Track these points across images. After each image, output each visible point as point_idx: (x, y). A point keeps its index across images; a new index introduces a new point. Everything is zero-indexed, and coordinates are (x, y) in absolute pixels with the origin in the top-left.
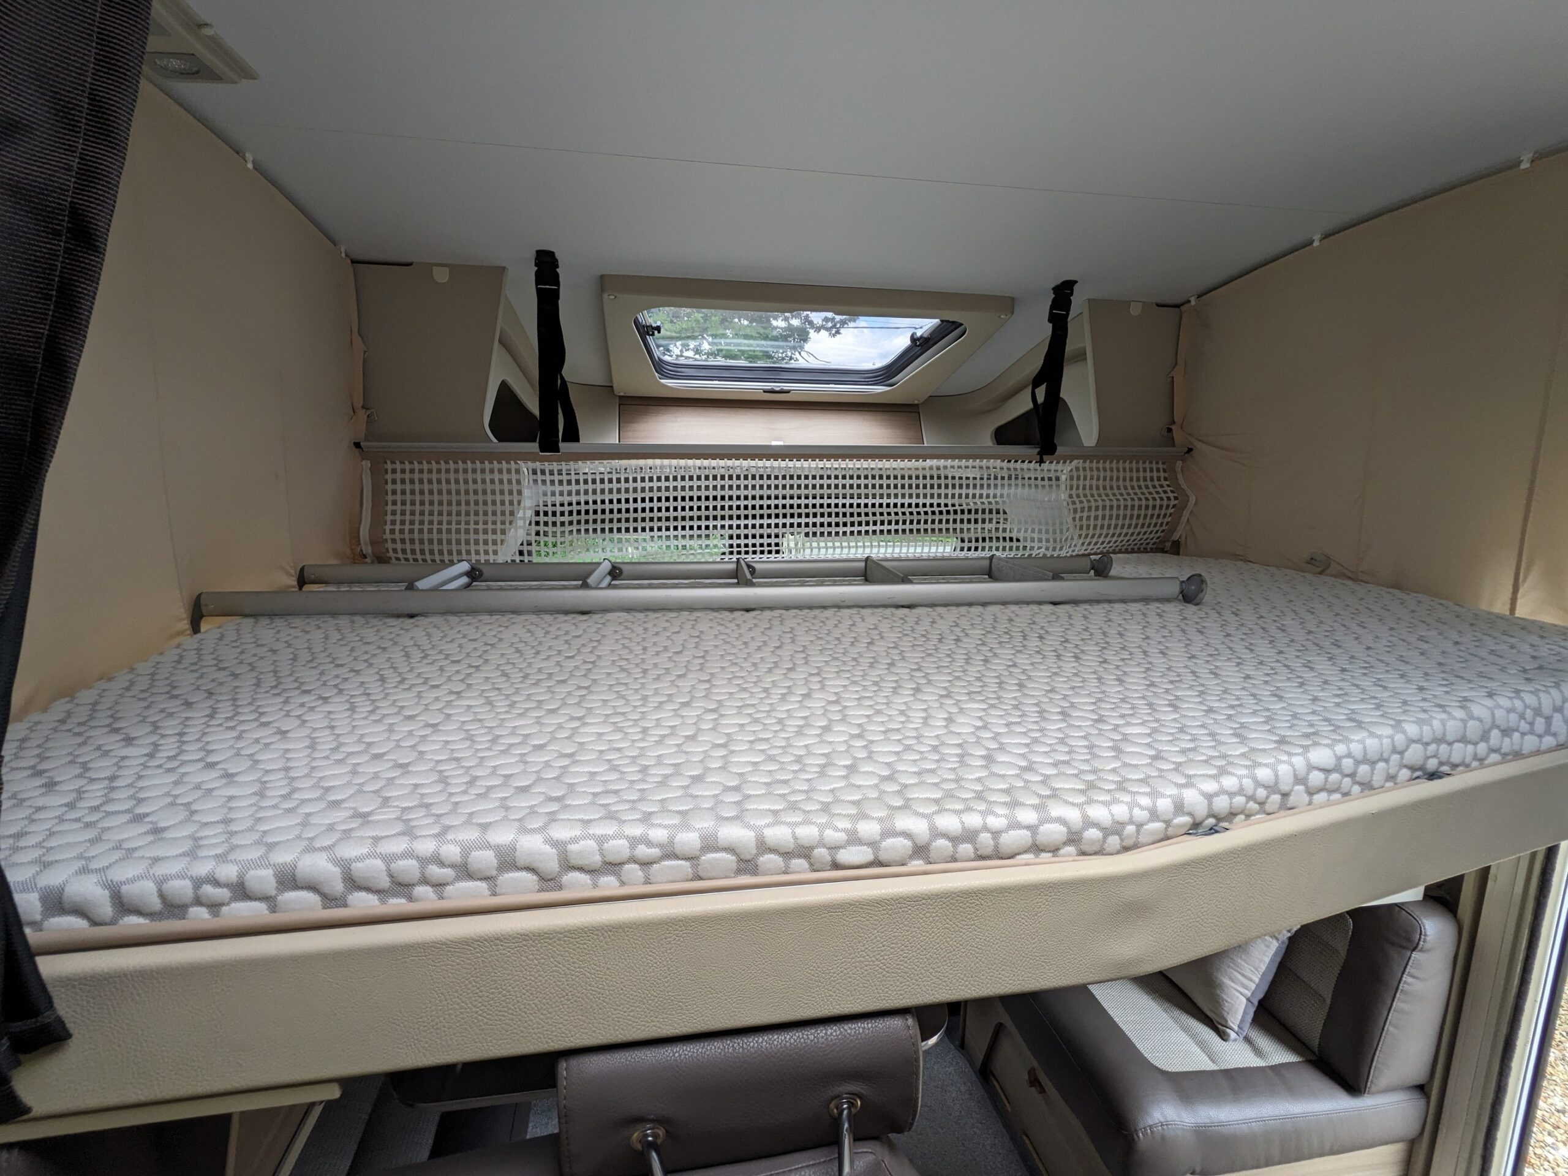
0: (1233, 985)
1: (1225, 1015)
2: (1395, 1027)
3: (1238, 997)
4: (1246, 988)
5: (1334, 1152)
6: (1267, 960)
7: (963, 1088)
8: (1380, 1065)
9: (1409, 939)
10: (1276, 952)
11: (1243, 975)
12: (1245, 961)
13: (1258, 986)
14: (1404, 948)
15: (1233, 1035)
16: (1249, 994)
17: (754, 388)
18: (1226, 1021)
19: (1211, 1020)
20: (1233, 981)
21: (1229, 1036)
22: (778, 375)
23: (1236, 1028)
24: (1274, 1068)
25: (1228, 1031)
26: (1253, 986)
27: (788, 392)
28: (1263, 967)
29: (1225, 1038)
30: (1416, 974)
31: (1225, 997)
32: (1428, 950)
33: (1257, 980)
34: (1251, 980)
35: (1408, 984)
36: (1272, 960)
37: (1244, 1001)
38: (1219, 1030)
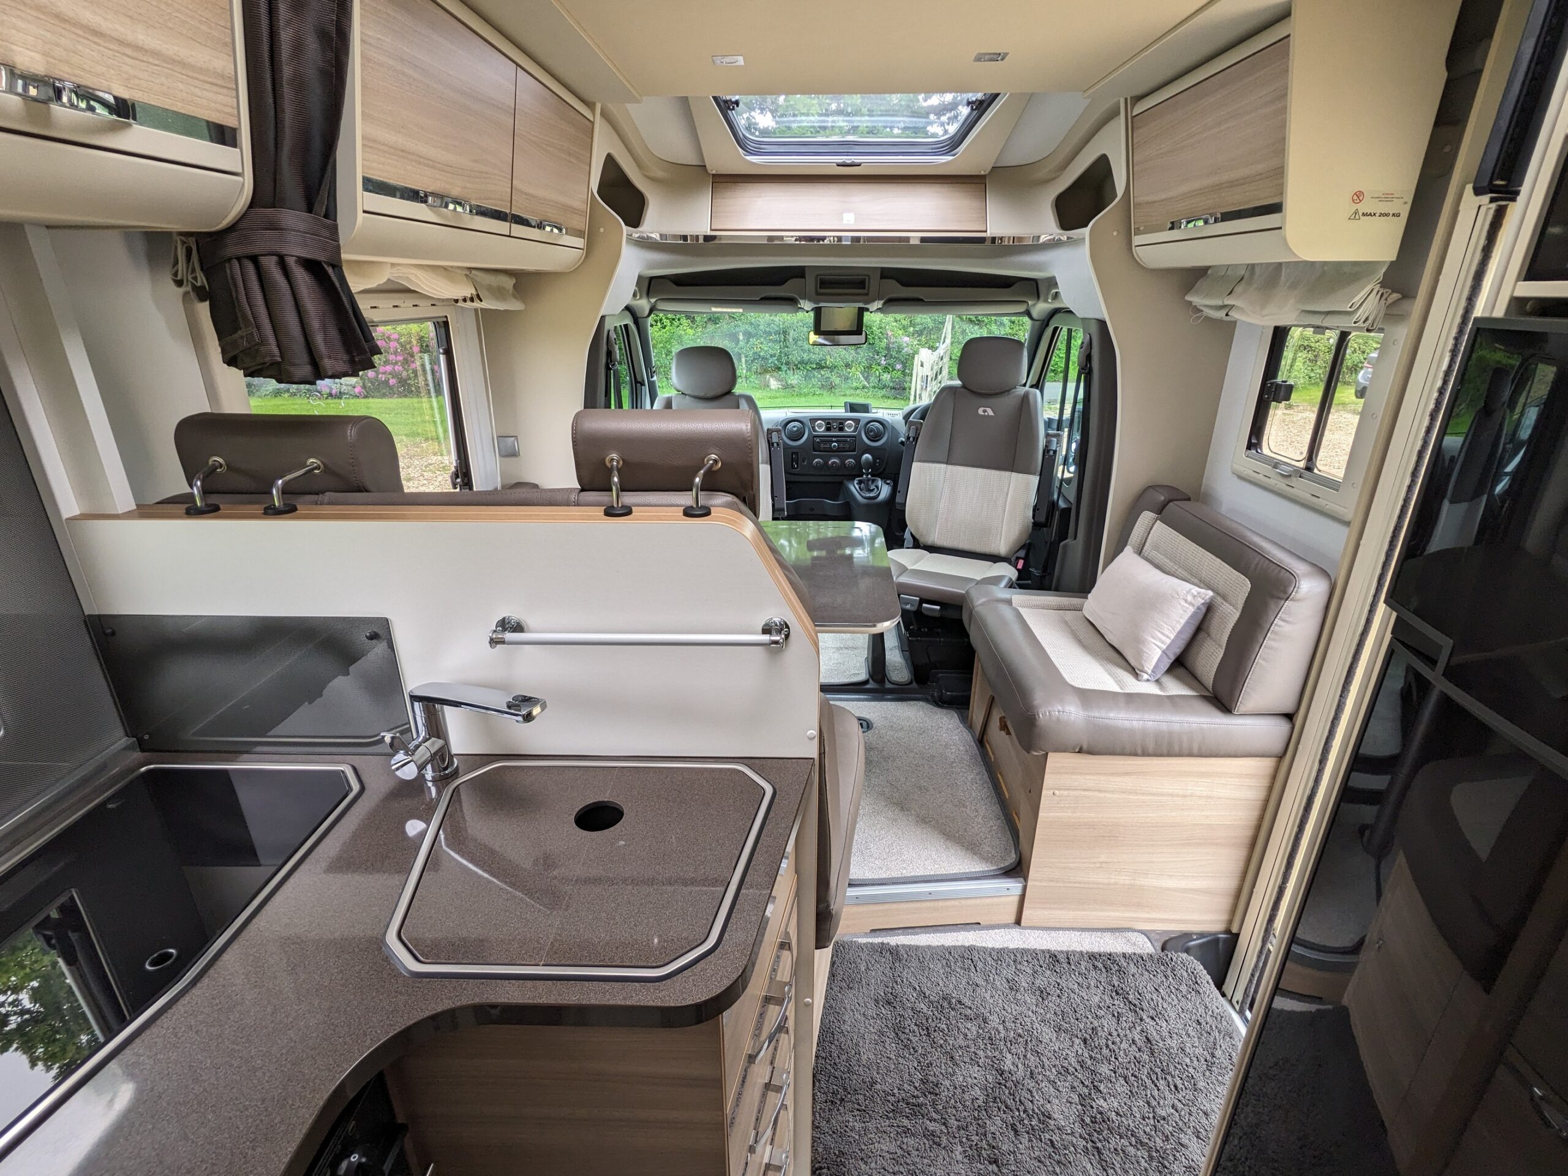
0: (1152, 640)
1: (1143, 662)
2: (1264, 660)
3: (1155, 649)
4: (1163, 642)
5: (1201, 755)
6: (1183, 621)
7: (961, 748)
8: (1248, 690)
9: (1285, 592)
10: (1191, 616)
11: (1162, 633)
12: (1166, 623)
13: (1173, 641)
14: (1280, 598)
15: (1146, 677)
16: (1164, 647)
17: (828, 163)
18: (1142, 666)
19: (1134, 669)
20: (1153, 638)
21: (1142, 677)
22: (851, 148)
23: (1150, 672)
24: (1170, 697)
25: (1143, 674)
26: (1168, 641)
27: (859, 165)
28: (1179, 627)
29: (1138, 678)
30: (1288, 619)
31: (1145, 650)
32: (1298, 600)
33: (1172, 637)
35: (1280, 626)
36: (1187, 622)
37: (1160, 652)
38: (1137, 674)
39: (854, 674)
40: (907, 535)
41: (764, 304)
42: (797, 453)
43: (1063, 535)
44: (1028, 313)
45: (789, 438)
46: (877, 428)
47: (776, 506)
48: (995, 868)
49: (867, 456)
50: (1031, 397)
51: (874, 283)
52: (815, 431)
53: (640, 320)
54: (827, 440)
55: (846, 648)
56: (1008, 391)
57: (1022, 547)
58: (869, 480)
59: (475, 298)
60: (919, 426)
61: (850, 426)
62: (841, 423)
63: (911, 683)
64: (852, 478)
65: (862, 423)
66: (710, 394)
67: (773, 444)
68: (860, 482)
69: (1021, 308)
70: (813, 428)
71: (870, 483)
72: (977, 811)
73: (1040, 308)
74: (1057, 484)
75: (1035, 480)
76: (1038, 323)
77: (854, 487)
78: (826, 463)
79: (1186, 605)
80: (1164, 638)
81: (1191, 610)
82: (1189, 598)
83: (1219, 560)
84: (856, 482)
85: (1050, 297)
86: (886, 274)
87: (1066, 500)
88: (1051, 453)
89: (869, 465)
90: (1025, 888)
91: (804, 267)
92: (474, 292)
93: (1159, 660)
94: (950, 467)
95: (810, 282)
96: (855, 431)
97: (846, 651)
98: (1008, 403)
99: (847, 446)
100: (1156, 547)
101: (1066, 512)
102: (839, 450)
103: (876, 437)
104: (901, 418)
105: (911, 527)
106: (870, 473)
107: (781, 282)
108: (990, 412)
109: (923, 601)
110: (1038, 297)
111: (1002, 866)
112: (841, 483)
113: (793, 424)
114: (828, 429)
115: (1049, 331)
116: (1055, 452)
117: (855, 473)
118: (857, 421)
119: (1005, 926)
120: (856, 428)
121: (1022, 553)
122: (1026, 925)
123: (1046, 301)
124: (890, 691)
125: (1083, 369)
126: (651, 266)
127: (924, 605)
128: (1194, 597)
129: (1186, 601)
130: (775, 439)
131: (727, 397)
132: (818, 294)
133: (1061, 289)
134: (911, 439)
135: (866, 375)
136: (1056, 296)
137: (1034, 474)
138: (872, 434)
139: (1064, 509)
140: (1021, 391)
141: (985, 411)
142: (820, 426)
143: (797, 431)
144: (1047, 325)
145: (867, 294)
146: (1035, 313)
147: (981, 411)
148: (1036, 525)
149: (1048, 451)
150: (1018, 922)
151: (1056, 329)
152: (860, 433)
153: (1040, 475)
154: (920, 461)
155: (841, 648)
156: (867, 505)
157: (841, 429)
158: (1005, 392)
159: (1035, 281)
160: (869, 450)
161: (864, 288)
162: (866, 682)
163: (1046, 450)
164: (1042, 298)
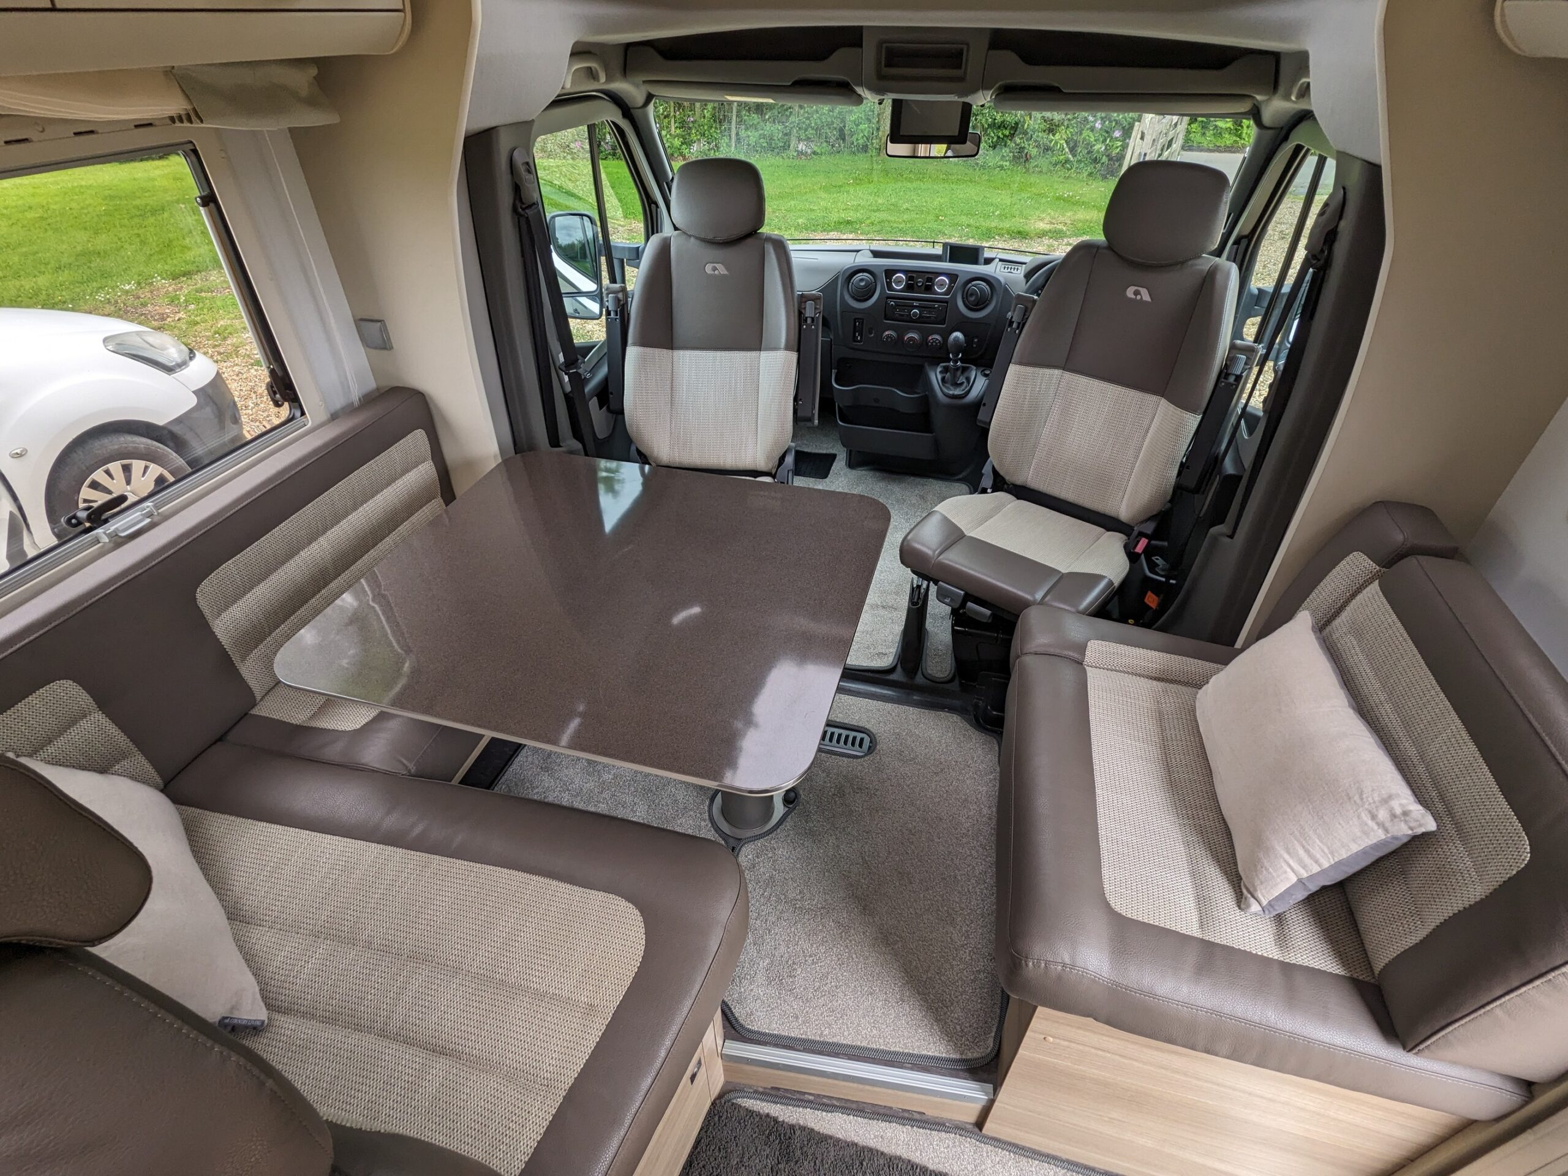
0: (1286, 856)
1: (1258, 881)
3: (1286, 872)
4: (1304, 867)
6: (1355, 848)
10: (1376, 845)
11: (1307, 851)
12: (1319, 837)
15: (1255, 907)
18: (1256, 890)
19: (1237, 877)
20: (1289, 853)
21: (1248, 906)
23: (1265, 903)
24: (1287, 969)
25: (1252, 900)
26: (1316, 869)
28: (1344, 854)
29: (1243, 906)
31: (1267, 864)
33: (1326, 865)
34: (1316, 862)
36: (1364, 852)
37: (1294, 879)
38: (1242, 894)
39: (879, 654)
40: (987, 469)
41: (799, 93)
42: (861, 321)
43: (1218, 515)
44: (1255, 114)
45: (853, 297)
46: (981, 290)
47: (799, 414)
48: (956, 1056)
49: (958, 335)
50: (1219, 277)
51: (975, 57)
52: (890, 288)
53: (634, 112)
54: (903, 303)
55: (883, 607)
56: (1183, 263)
57: (1150, 519)
58: (957, 369)
59: (193, 118)
60: (1029, 305)
61: (942, 285)
62: (930, 277)
63: (951, 681)
64: (935, 362)
65: (960, 281)
66: (721, 237)
67: (806, 320)
68: (946, 370)
69: (1244, 107)
70: (889, 285)
71: (959, 373)
72: (967, 937)
73: (1276, 108)
74: (1233, 420)
75: (1193, 421)
76: (1270, 132)
77: (935, 376)
78: (900, 337)
79: (1371, 823)
80: (1307, 860)
81: (1380, 835)
82: (1383, 814)
83: (1473, 748)
84: (939, 369)
85: (1295, 91)
86: (1000, 39)
87: (1238, 461)
88: (1232, 379)
89: (958, 347)
90: (991, 1103)
91: (861, 28)
92: (189, 107)
93: (1288, 892)
94: (1068, 375)
95: (869, 53)
96: (946, 293)
97: (882, 612)
98: (1178, 283)
99: (933, 315)
100: (1358, 632)
101: (1232, 481)
102: (921, 320)
103: (979, 303)
104: (1022, 275)
105: (993, 459)
106: (961, 360)
107: (820, 56)
108: (1146, 296)
109: (968, 597)
110: (1275, 87)
111: (970, 1055)
112: (921, 368)
113: (860, 276)
114: (909, 287)
115: (1287, 149)
116: (1238, 378)
117: (939, 355)
118: (953, 277)
119: (958, 1128)
120: (950, 288)
121: (1149, 528)
122: (990, 1134)
123: (1287, 97)
124: (920, 689)
125: (1314, 257)
126: (599, 26)
127: (970, 604)
128: (1394, 816)
129: (1374, 817)
130: (809, 312)
131: (749, 241)
132: (881, 77)
133: (1316, 77)
134: (1015, 325)
135: (1072, 144)
136: (1305, 92)
137: (1193, 411)
138: (973, 299)
139: (1230, 477)
140: (1208, 261)
141: (1136, 293)
142: (898, 282)
143: (866, 286)
144: (1286, 138)
145: (961, 79)
146: (1267, 116)
147: (1130, 292)
148: (1179, 489)
149: (1227, 375)
150: (980, 1124)
151: (1299, 148)
152: (954, 297)
153: (1205, 413)
154: (1020, 363)
155: (877, 606)
156: (949, 407)
157: (929, 289)
158: (1176, 264)
159: (1276, 57)
160: (963, 325)
161: (959, 67)
162: (891, 670)
163: (1224, 373)
164: (1281, 89)
